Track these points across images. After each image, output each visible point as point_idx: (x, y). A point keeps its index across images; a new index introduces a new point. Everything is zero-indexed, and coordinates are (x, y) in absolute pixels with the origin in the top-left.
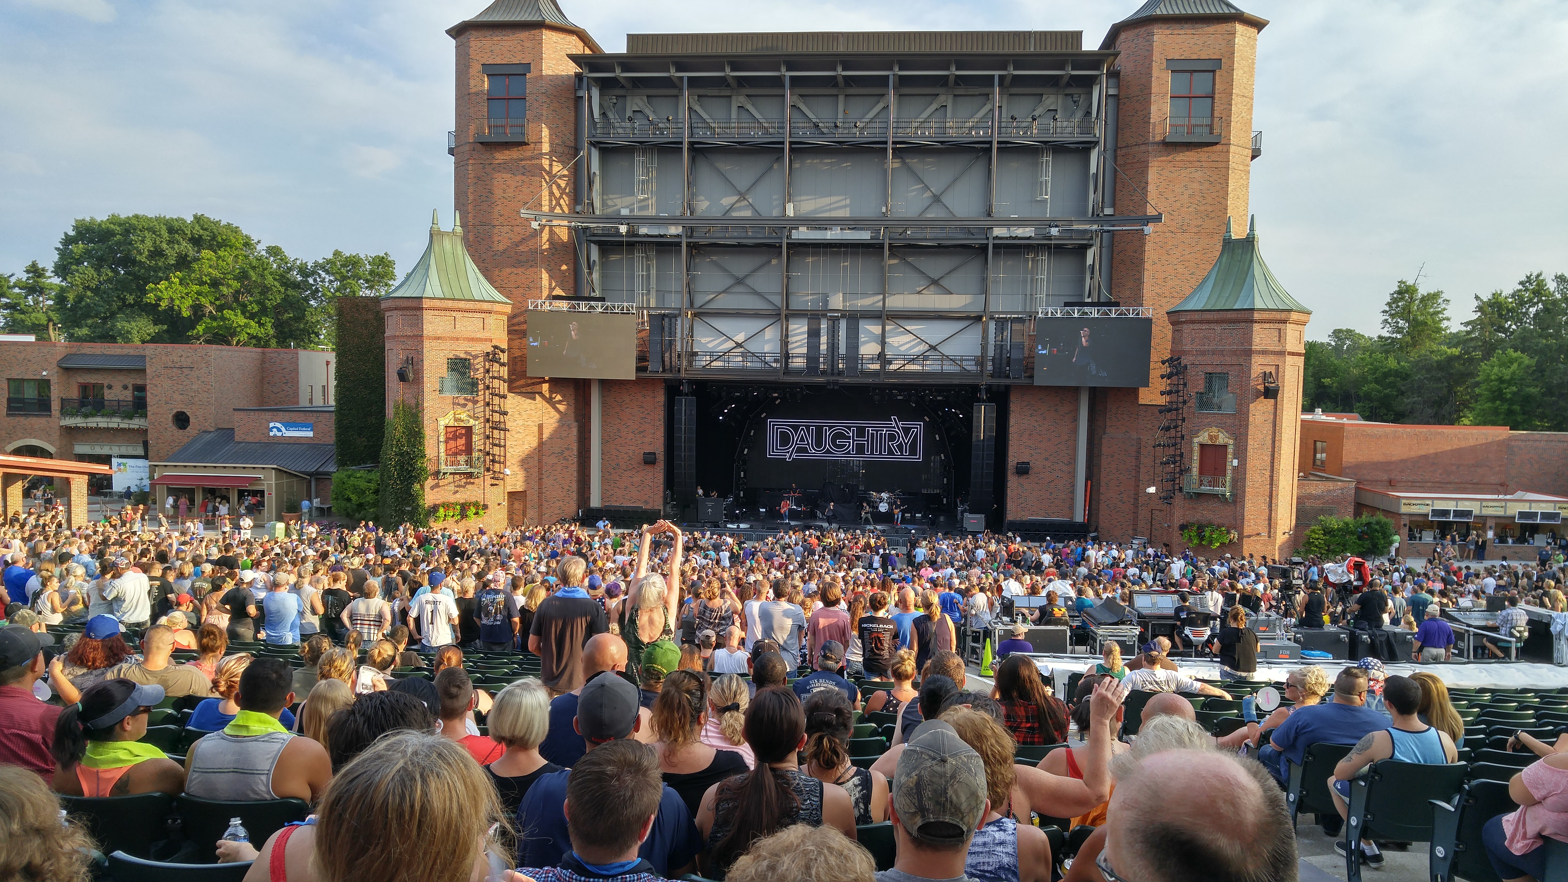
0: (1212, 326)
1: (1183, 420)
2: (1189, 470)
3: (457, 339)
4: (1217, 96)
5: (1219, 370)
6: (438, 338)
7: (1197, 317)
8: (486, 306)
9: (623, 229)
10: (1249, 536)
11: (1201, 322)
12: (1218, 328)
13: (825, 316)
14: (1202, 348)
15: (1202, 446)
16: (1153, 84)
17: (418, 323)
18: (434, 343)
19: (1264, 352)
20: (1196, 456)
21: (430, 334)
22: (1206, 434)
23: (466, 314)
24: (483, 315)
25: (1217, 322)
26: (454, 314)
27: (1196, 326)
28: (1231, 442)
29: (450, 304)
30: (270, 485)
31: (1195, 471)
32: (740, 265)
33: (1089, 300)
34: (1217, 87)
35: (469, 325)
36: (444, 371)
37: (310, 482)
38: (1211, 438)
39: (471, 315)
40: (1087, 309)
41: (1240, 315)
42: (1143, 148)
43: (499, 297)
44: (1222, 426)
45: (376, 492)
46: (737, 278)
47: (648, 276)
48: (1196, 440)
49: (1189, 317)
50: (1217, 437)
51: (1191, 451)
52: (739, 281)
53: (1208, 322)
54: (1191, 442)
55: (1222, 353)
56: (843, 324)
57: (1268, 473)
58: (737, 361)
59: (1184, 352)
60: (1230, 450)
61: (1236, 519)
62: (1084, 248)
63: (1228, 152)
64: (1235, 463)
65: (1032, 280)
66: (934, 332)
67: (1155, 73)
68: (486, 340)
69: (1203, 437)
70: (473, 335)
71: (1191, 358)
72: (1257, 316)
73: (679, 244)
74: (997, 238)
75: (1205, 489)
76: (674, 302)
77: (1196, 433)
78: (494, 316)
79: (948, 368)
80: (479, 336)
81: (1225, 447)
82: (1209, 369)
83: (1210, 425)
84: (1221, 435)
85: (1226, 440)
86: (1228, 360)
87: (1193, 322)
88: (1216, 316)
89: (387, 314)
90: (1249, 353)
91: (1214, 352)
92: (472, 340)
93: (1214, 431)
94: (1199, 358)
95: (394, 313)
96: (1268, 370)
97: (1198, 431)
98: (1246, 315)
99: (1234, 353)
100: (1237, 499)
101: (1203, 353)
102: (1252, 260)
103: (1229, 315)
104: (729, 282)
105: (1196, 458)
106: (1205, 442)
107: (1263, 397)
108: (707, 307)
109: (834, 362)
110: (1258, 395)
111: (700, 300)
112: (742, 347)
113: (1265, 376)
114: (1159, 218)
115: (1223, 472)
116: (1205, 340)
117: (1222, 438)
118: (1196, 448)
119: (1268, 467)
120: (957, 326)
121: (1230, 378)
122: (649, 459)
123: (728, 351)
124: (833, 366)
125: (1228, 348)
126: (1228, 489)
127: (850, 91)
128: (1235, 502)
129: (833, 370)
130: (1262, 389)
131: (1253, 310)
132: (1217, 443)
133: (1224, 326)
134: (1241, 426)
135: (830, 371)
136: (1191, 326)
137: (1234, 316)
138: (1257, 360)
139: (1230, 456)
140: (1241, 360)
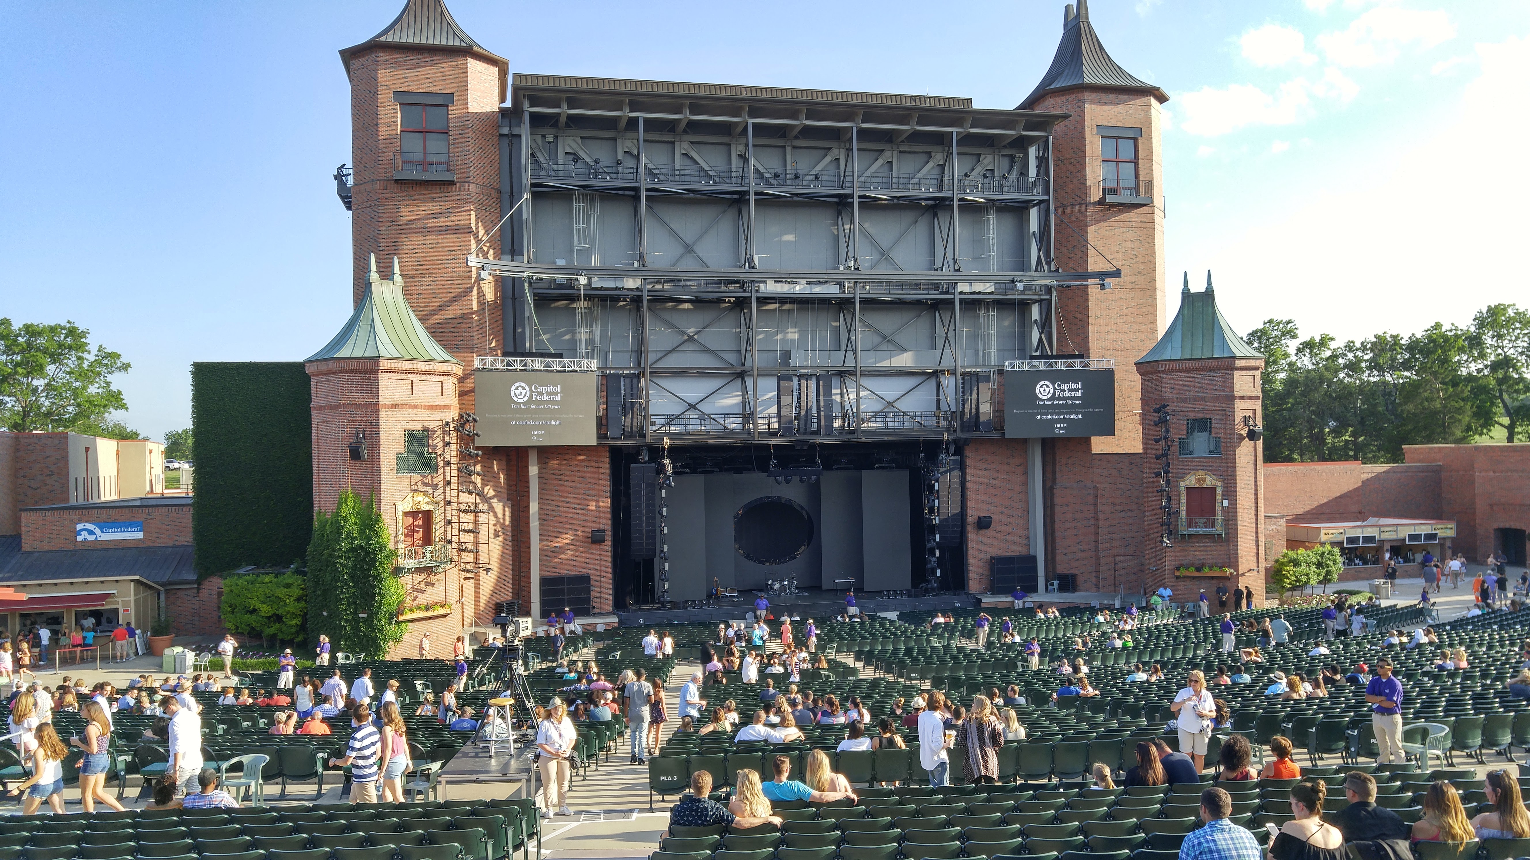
0: (1191, 374)
1: (1171, 465)
2: (1177, 513)
3: (415, 407)
4: (1140, 161)
5: (1200, 416)
6: (395, 406)
7: (1176, 366)
8: (446, 367)
9: (583, 280)
10: (1243, 574)
11: (1180, 371)
12: (1198, 376)
14: (1183, 396)
15: (1188, 489)
16: (1088, 148)
17: (373, 388)
18: (391, 413)
19: (1243, 398)
20: (1183, 500)
21: (387, 402)
22: (1193, 478)
23: (424, 377)
24: (441, 378)
25: (1196, 370)
26: (411, 377)
27: (1175, 375)
28: (1219, 484)
29: (408, 365)
30: (126, 603)
31: (1184, 514)
32: (695, 321)
34: (1140, 153)
36: (400, 447)
38: (1198, 481)
39: (429, 378)
41: (1221, 363)
42: (1080, 208)
43: (448, 357)
44: (1209, 470)
46: (687, 336)
47: (592, 334)
48: (1182, 484)
49: (1168, 366)
50: (1204, 480)
51: (1179, 495)
52: (690, 339)
53: (1188, 370)
54: (1178, 486)
55: (1203, 399)
57: (1253, 511)
58: (690, 426)
59: (1165, 400)
60: (1219, 491)
61: (1229, 558)
62: (1029, 304)
63: (1153, 213)
64: (1226, 503)
65: (982, 335)
66: (890, 389)
67: (1089, 138)
68: (446, 407)
69: (1191, 481)
70: (431, 402)
71: (1173, 405)
72: (1238, 363)
73: (640, 299)
74: (961, 293)
75: (1196, 530)
77: (1183, 477)
78: (448, 379)
79: (909, 424)
80: (437, 403)
81: (1213, 489)
82: (1191, 416)
83: (1196, 469)
84: (1208, 478)
85: (1214, 482)
86: (1210, 405)
87: (1172, 371)
89: (315, 382)
90: (1232, 398)
91: (1195, 399)
92: (431, 407)
93: (1201, 474)
94: (1178, 405)
96: (1250, 413)
98: (1227, 363)
99: (1216, 399)
100: (1229, 538)
101: (1184, 400)
103: (1210, 363)
104: (678, 340)
105: (1183, 501)
106: (1192, 486)
107: (1247, 439)
108: (654, 366)
109: (806, 421)
110: (1242, 438)
111: (650, 358)
112: (696, 409)
113: (1246, 420)
114: (1117, 274)
115: (1214, 513)
116: (1186, 388)
117: (1210, 481)
118: (1183, 492)
119: (1253, 506)
120: (911, 382)
121: (1213, 422)
122: (596, 538)
123: (682, 414)
124: (806, 425)
125: (1209, 394)
126: (1219, 529)
127: (797, 143)
128: (1228, 541)
129: (805, 429)
130: (1244, 432)
131: (1234, 358)
132: (1205, 486)
133: (1204, 374)
134: (1228, 468)
135: (802, 430)
136: (1170, 375)
137: (1215, 364)
138: (1239, 405)
139: (1219, 497)
140: (1224, 405)
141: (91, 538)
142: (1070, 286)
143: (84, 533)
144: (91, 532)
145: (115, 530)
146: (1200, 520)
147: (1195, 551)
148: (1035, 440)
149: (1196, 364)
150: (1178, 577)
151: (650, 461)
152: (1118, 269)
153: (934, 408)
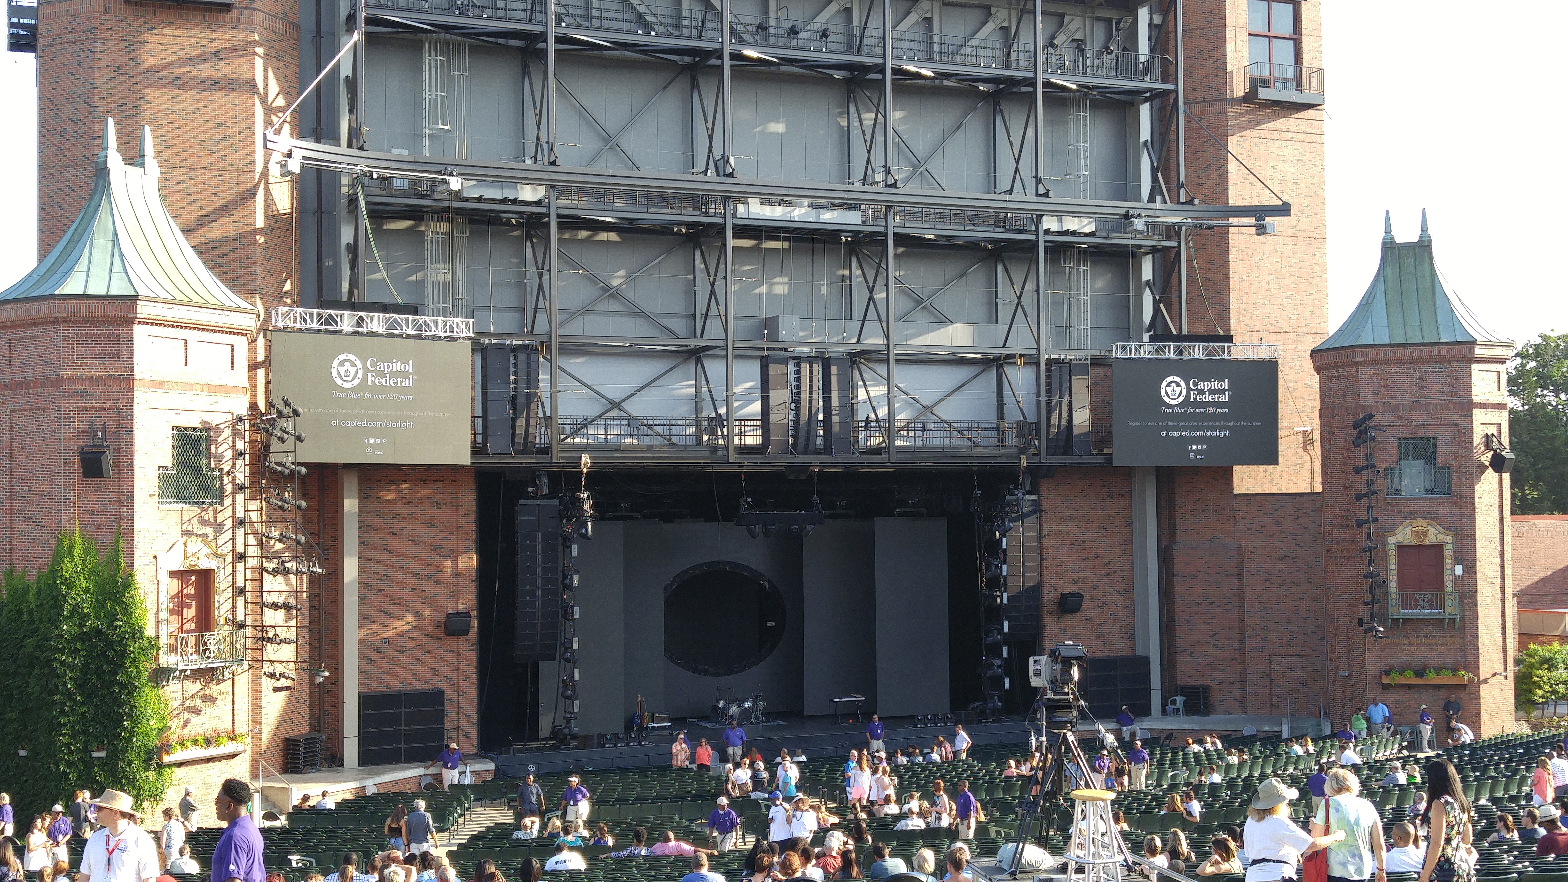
0: (1406, 368)
2: (1383, 584)
5: (1421, 433)
7: (1382, 354)
10: (1486, 681)
11: (1388, 362)
12: (1415, 370)
14: (1393, 402)
15: (1400, 547)
18: (152, 396)
19: (1484, 406)
20: (1393, 564)
22: (1408, 530)
23: (204, 336)
24: (231, 339)
25: (1414, 362)
26: (184, 333)
27: (1380, 369)
28: (1449, 539)
31: (1393, 586)
36: (166, 456)
38: (1416, 534)
39: (212, 337)
41: (1452, 351)
42: (1216, 106)
44: (1433, 518)
48: (1392, 540)
49: (1371, 354)
50: (1425, 534)
51: (1386, 557)
53: (1401, 362)
54: (1385, 544)
55: (1424, 407)
57: (1498, 582)
59: (1362, 409)
60: (1448, 551)
61: (1465, 655)
64: (1459, 570)
69: (1405, 535)
72: (1479, 352)
74: (1048, 232)
75: (1413, 612)
77: (1392, 529)
79: (951, 441)
81: (1438, 548)
82: (1406, 434)
83: (1412, 516)
84: (1432, 530)
85: (1441, 537)
86: (1435, 417)
87: (1374, 363)
90: (1468, 406)
91: (1412, 407)
93: (1420, 524)
94: (1388, 416)
96: (1492, 430)
97: (1394, 527)
98: (1460, 351)
99: (1444, 407)
101: (1394, 409)
103: (1436, 352)
105: (1393, 567)
106: (1407, 542)
107: (1490, 470)
108: (557, 335)
109: (809, 432)
110: (1483, 468)
113: (1488, 439)
114: (1284, 210)
115: (1441, 586)
116: (1397, 389)
117: (1434, 535)
118: (1393, 553)
119: (1498, 574)
120: (960, 374)
121: (1439, 443)
122: (455, 626)
123: (601, 416)
124: (807, 439)
125: (1434, 399)
126: (1451, 609)
128: (1463, 628)
129: (806, 446)
130: (1486, 458)
131: (1473, 343)
132: (1427, 543)
133: (1426, 367)
134: (1461, 515)
135: (800, 447)
136: (1372, 370)
137: (1443, 353)
138: (1479, 416)
139: (1448, 561)
140: (1457, 417)
142: (1211, 227)
146: (1424, 597)
147: (1411, 645)
148: (1145, 470)
149: (1414, 352)
150: (1385, 687)
151: (550, 496)
152: (1285, 203)
153: (993, 416)
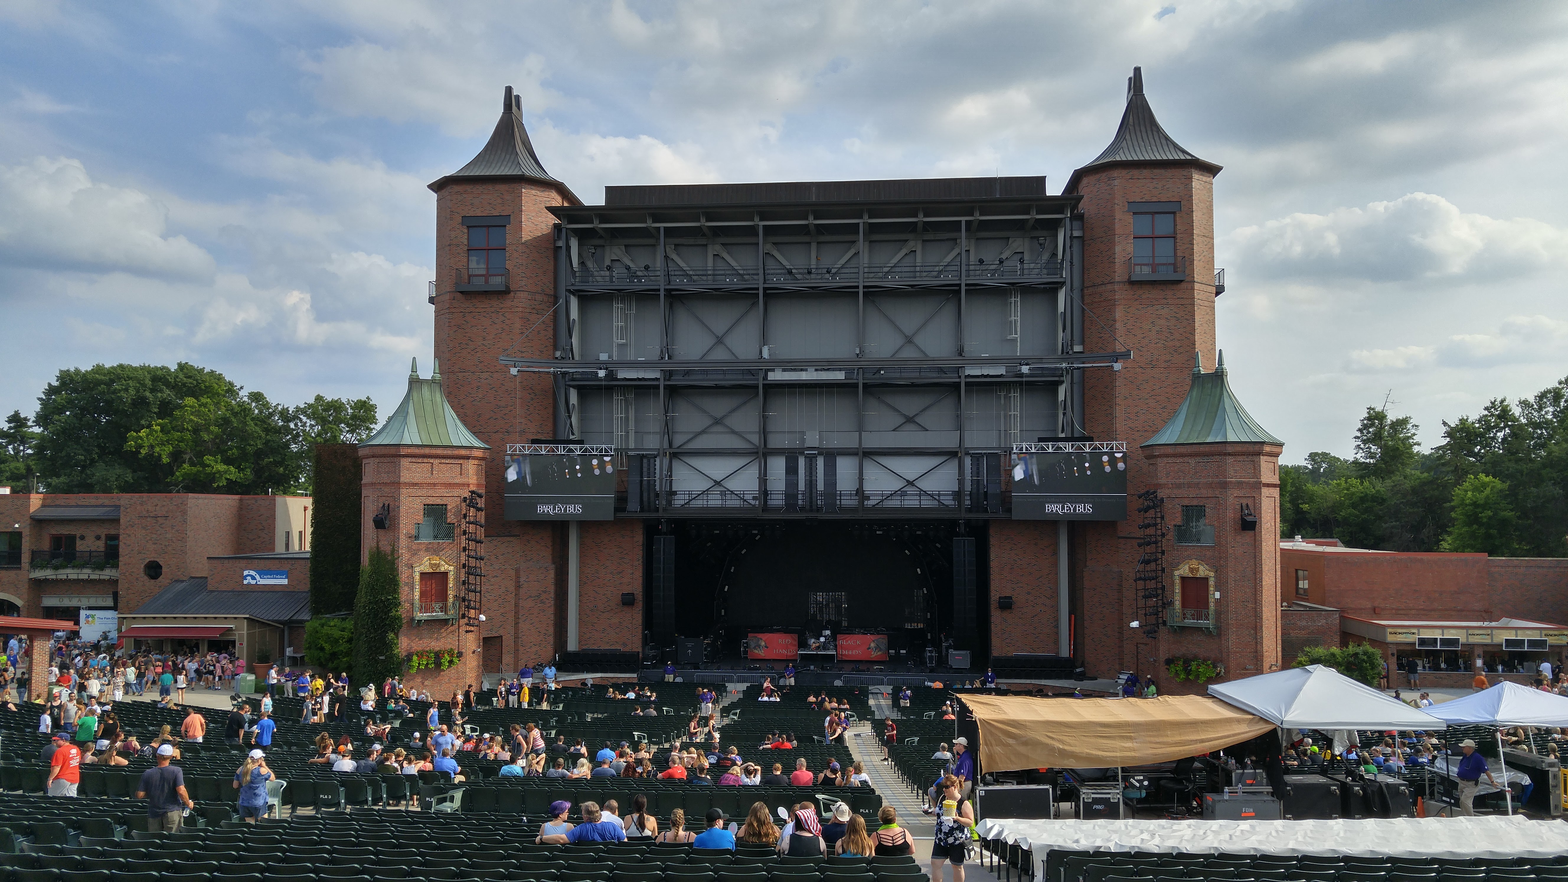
0: (1186, 459)
1: (1163, 553)
2: (1171, 603)
3: (435, 485)
4: (1178, 236)
5: (1195, 502)
6: (415, 485)
7: (1170, 450)
8: (463, 452)
9: (602, 373)
11: (1175, 456)
12: (1192, 461)
13: (802, 453)
14: (1177, 481)
15: (1183, 579)
16: (1117, 226)
17: (395, 470)
18: (411, 490)
19: (1239, 484)
20: (1178, 589)
21: (407, 481)
22: (1187, 567)
23: (443, 461)
24: (461, 461)
25: (1191, 455)
26: (432, 461)
27: (1170, 460)
28: (1212, 574)
29: (427, 451)
30: (241, 636)
31: (1178, 604)
32: (719, 406)
33: (1063, 435)
34: (1178, 227)
35: (445, 472)
36: (420, 517)
37: (283, 631)
38: (1192, 570)
39: (449, 461)
40: (1061, 444)
41: (1213, 449)
42: (1109, 287)
43: (476, 443)
44: (1202, 559)
45: (350, 641)
46: (715, 419)
47: (627, 418)
48: (1176, 573)
49: (1163, 451)
50: (1197, 570)
51: (1173, 584)
52: (718, 422)
53: (1182, 455)
54: (1172, 575)
55: (1197, 485)
56: (820, 462)
57: (1250, 604)
58: (715, 501)
59: (1159, 486)
60: (1212, 582)
61: (1219, 652)
62: (1056, 384)
63: (1193, 289)
64: (1217, 595)
65: (1005, 416)
66: (911, 468)
67: (1118, 215)
68: (464, 485)
69: (1184, 570)
70: (451, 481)
71: (1167, 491)
73: (657, 387)
74: (969, 376)
75: (1189, 622)
76: (652, 443)
77: (1176, 566)
78: (472, 462)
79: (927, 503)
80: (457, 481)
81: (1206, 579)
82: (1186, 502)
83: (1190, 558)
84: (1201, 568)
85: (1207, 572)
86: (1204, 492)
87: (1167, 456)
88: (1189, 450)
89: (364, 462)
90: (1224, 485)
91: (1189, 485)
92: (450, 486)
93: (1194, 564)
94: (1176, 491)
95: (371, 460)
96: (1247, 501)
97: (1178, 564)
98: (1219, 448)
99: (1210, 486)
100: (1221, 632)
101: (1179, 486)
102: (1221, 394)
103: (1202, 449)
104: (707, 422)
105: (1178, 591)
106: (1186, 575)
108: (685, 447)
111: (678, 440)
112: (721, 485)
113: (1242, 508)
115: (1205, 605)
116: (1180, 474)
117: (1203, 571)
118: (1178, 581)
119: (1251, 599)
120: (934, 461)
121: (1207, 510)
122: (628, 601)
123: (707, 490)
125: (1203, 480)
126: (1211, 621)
127: (822, 238)
128: (1219, 635)
132: (1198, 576)
133: (1198, 459)
134: (1220, 558)
136: (1165, 460)
137: (1207, 449)
138: (1232, 492)
139: (1211, 589)
140: (1217, 492)
141: (253, 582)
143: (249, 578)
144: (253, 578)
145: (269, 577)
146: (1194, 612)
147: (1188, 644)
152: (1127, 350)
153: (956, 488)
